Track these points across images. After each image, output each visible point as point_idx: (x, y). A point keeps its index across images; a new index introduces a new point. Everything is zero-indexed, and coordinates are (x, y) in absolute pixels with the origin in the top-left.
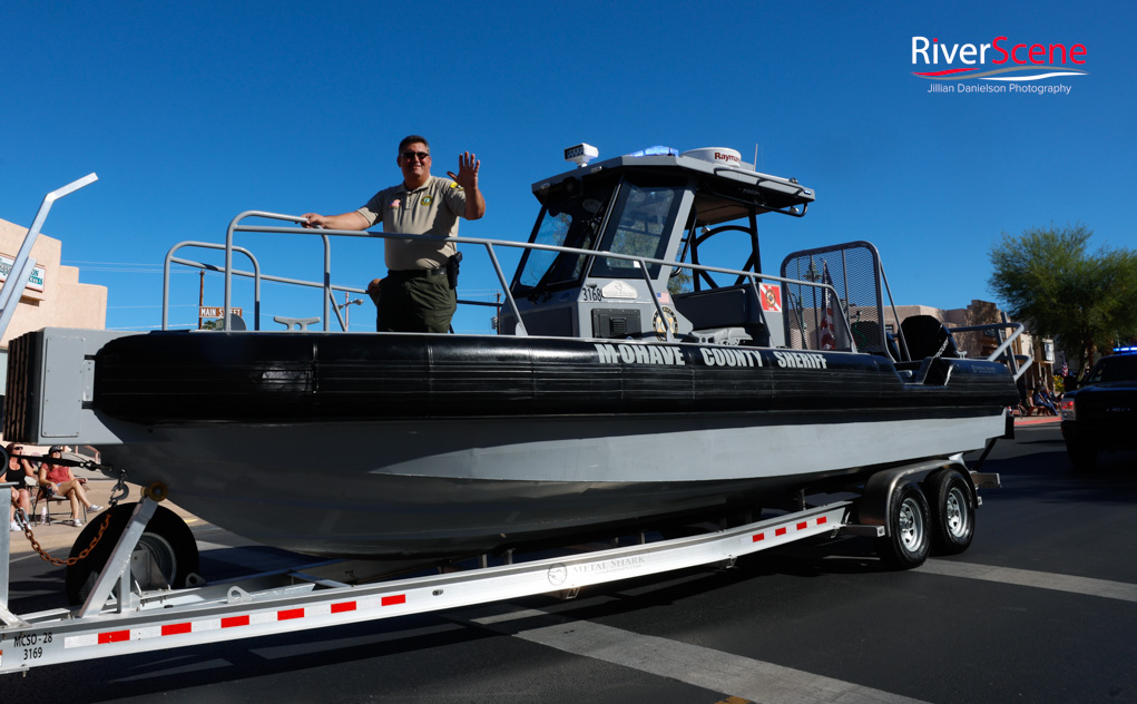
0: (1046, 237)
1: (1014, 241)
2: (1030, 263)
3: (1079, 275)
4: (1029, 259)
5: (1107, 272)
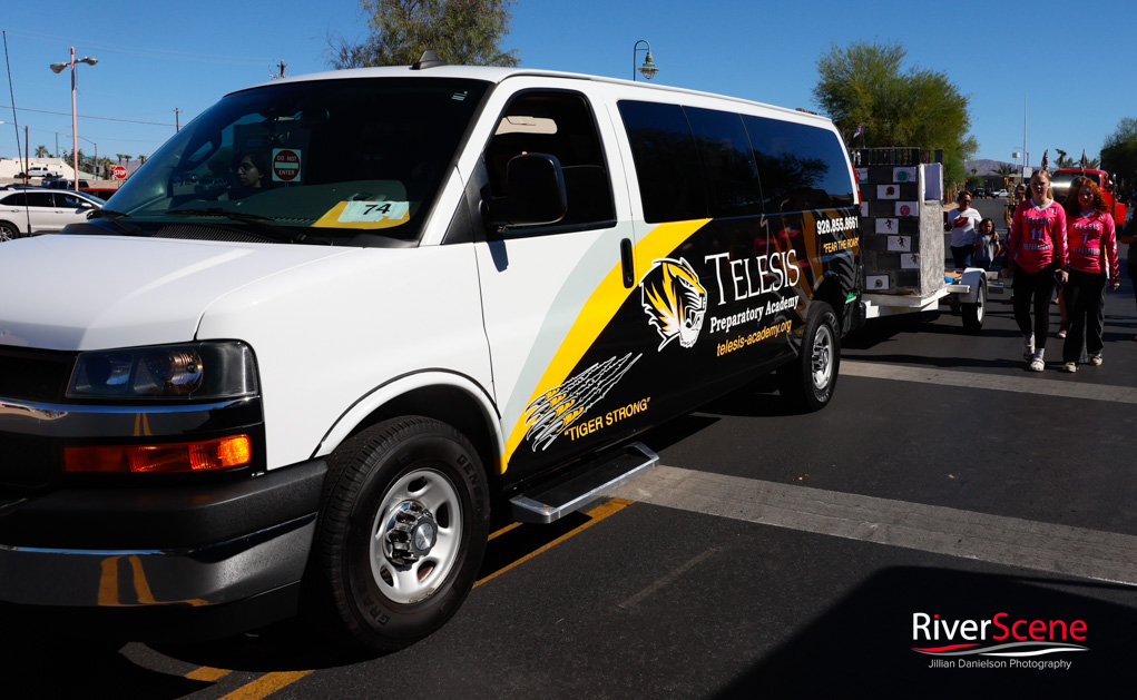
0: (869, 51)
1: (840, 51)
2: (852, 75)
3: (892, 92)
4: (851, 71)
5: (913, 92)
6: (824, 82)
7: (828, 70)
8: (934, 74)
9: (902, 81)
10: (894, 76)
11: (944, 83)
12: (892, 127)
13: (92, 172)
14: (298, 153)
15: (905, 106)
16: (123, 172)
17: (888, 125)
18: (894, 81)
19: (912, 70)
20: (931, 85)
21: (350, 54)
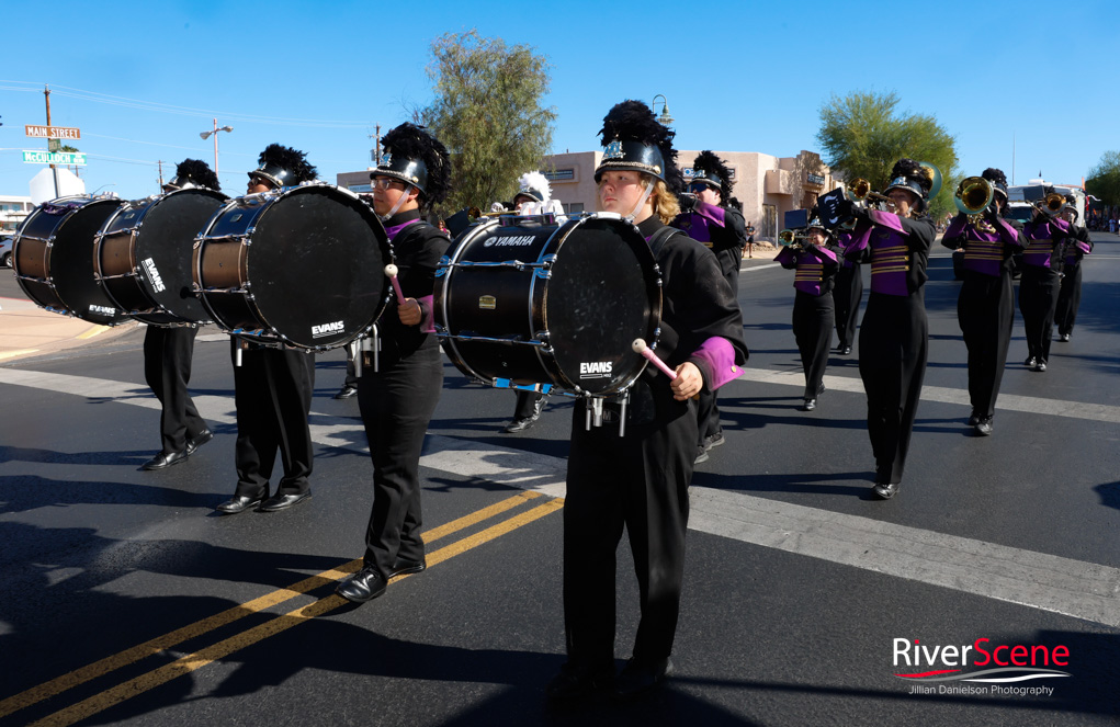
0: (865, 99)
1: (839, 100)
2: (850, 121)
3: (886, 134)
4: (850, 117)
5: (906, 133)
6: (826, 127)
7: (828, 116)
8: (924, 118)
9: (895, 125)
10: (888, 120)
11: (933, 124)
12: (886, 165)
15: (898, 146)
18: (889, 124)
19: (905, 114)
20: (922, 127)
21: (420, 115)
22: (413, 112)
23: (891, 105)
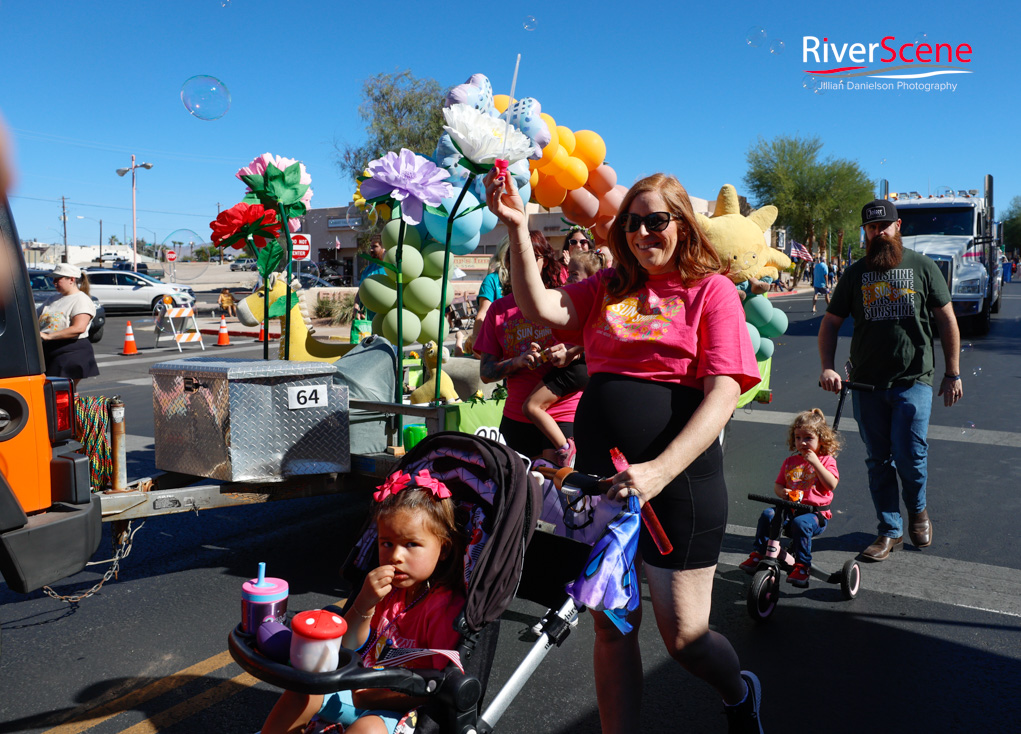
0: (791, 144)
1: (766, 144)
2: (776, 165)
3: (810, 178)
4: (776, 161)
5: (830, 177)
6: (753, 171)
7: (756, 160)
8: (847, 163)
9: (819, 169)
10: (813, 164)
11: (856, 170)
12: (811, 208)
13: (152, 256)
14: (308, 237)
15: (823, 190)
16: (173, 256)
17: (807, 207)
18: (811, 169)
19: (828, 159)
20: (844, 172)
21: (352, 156)
22: (344, 152)
23: (815, 150)
